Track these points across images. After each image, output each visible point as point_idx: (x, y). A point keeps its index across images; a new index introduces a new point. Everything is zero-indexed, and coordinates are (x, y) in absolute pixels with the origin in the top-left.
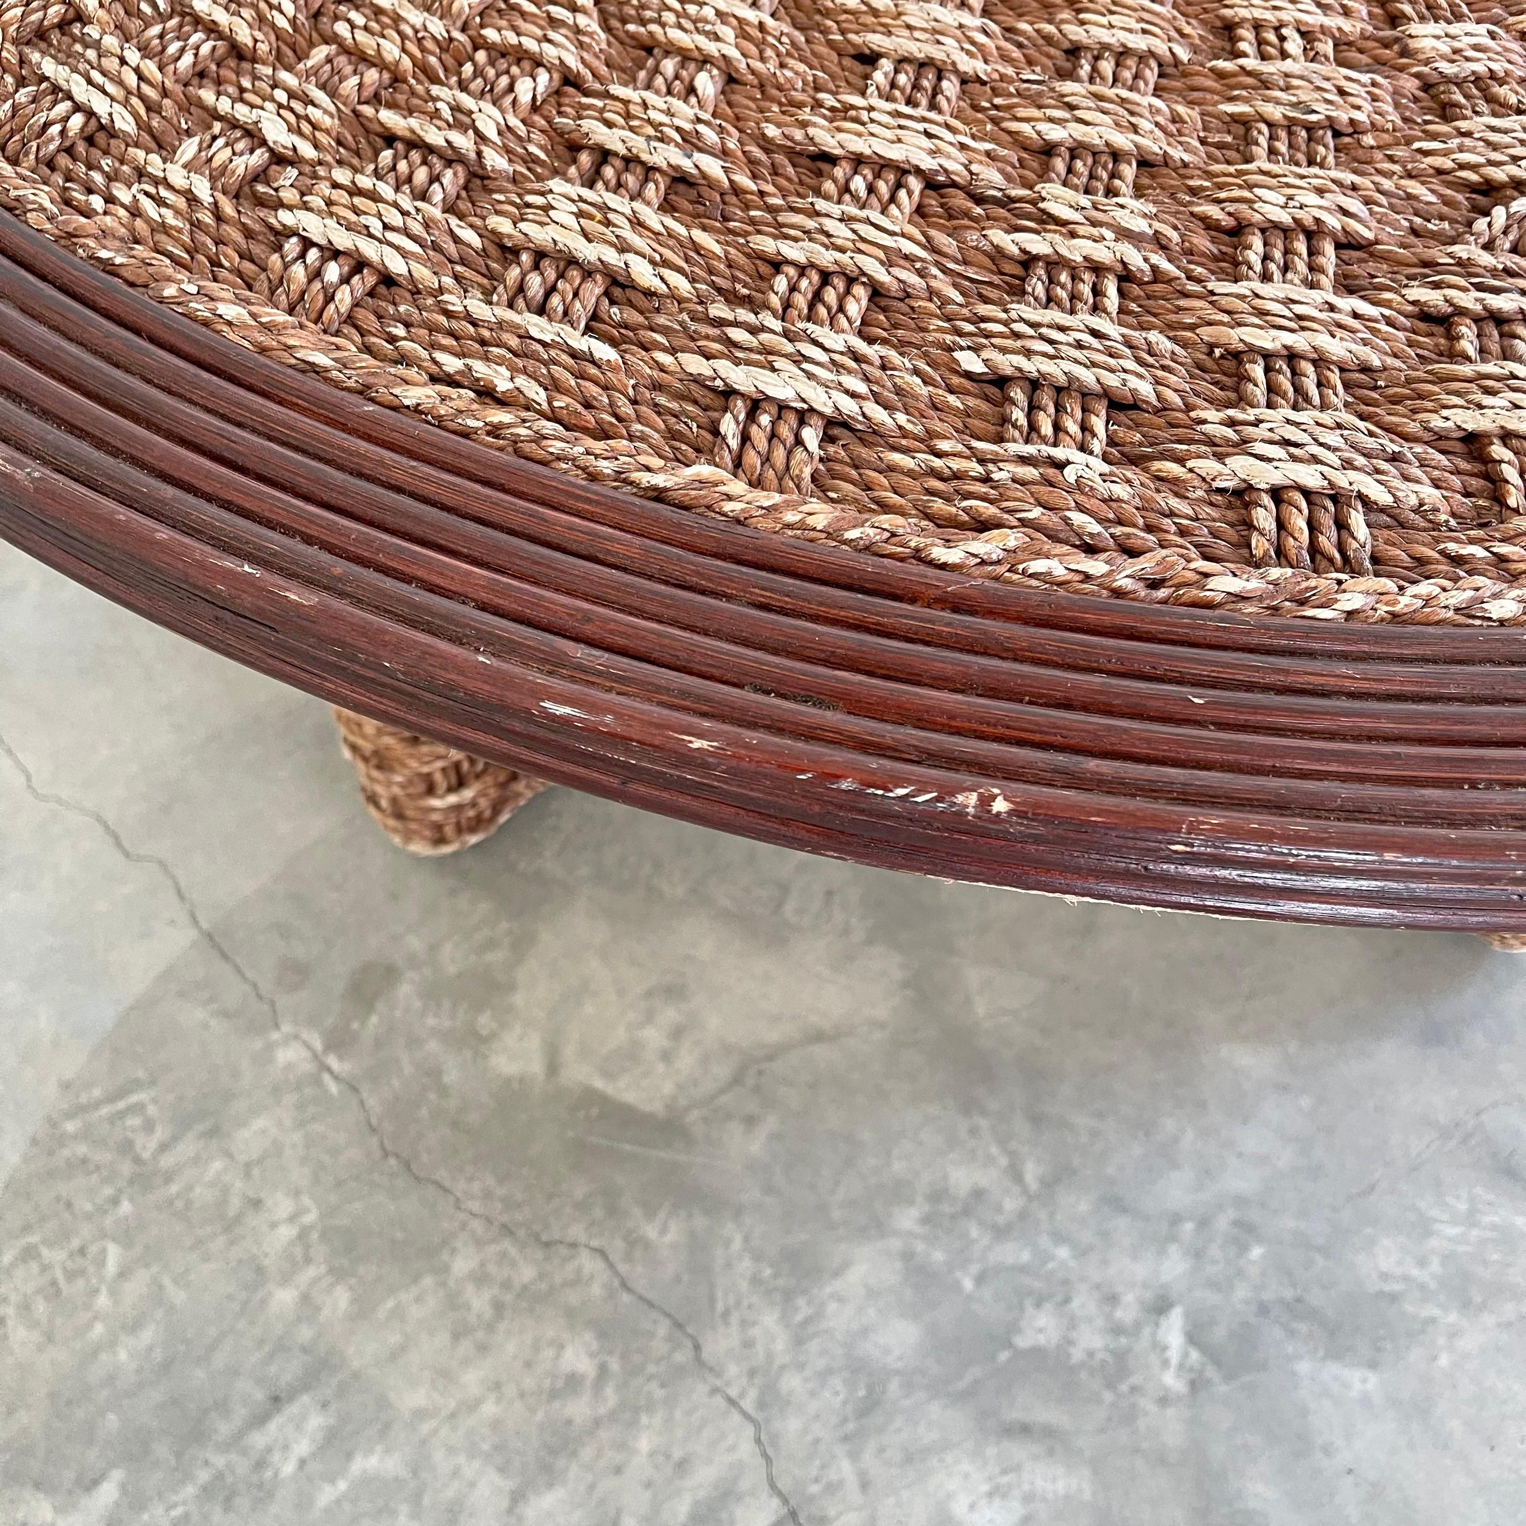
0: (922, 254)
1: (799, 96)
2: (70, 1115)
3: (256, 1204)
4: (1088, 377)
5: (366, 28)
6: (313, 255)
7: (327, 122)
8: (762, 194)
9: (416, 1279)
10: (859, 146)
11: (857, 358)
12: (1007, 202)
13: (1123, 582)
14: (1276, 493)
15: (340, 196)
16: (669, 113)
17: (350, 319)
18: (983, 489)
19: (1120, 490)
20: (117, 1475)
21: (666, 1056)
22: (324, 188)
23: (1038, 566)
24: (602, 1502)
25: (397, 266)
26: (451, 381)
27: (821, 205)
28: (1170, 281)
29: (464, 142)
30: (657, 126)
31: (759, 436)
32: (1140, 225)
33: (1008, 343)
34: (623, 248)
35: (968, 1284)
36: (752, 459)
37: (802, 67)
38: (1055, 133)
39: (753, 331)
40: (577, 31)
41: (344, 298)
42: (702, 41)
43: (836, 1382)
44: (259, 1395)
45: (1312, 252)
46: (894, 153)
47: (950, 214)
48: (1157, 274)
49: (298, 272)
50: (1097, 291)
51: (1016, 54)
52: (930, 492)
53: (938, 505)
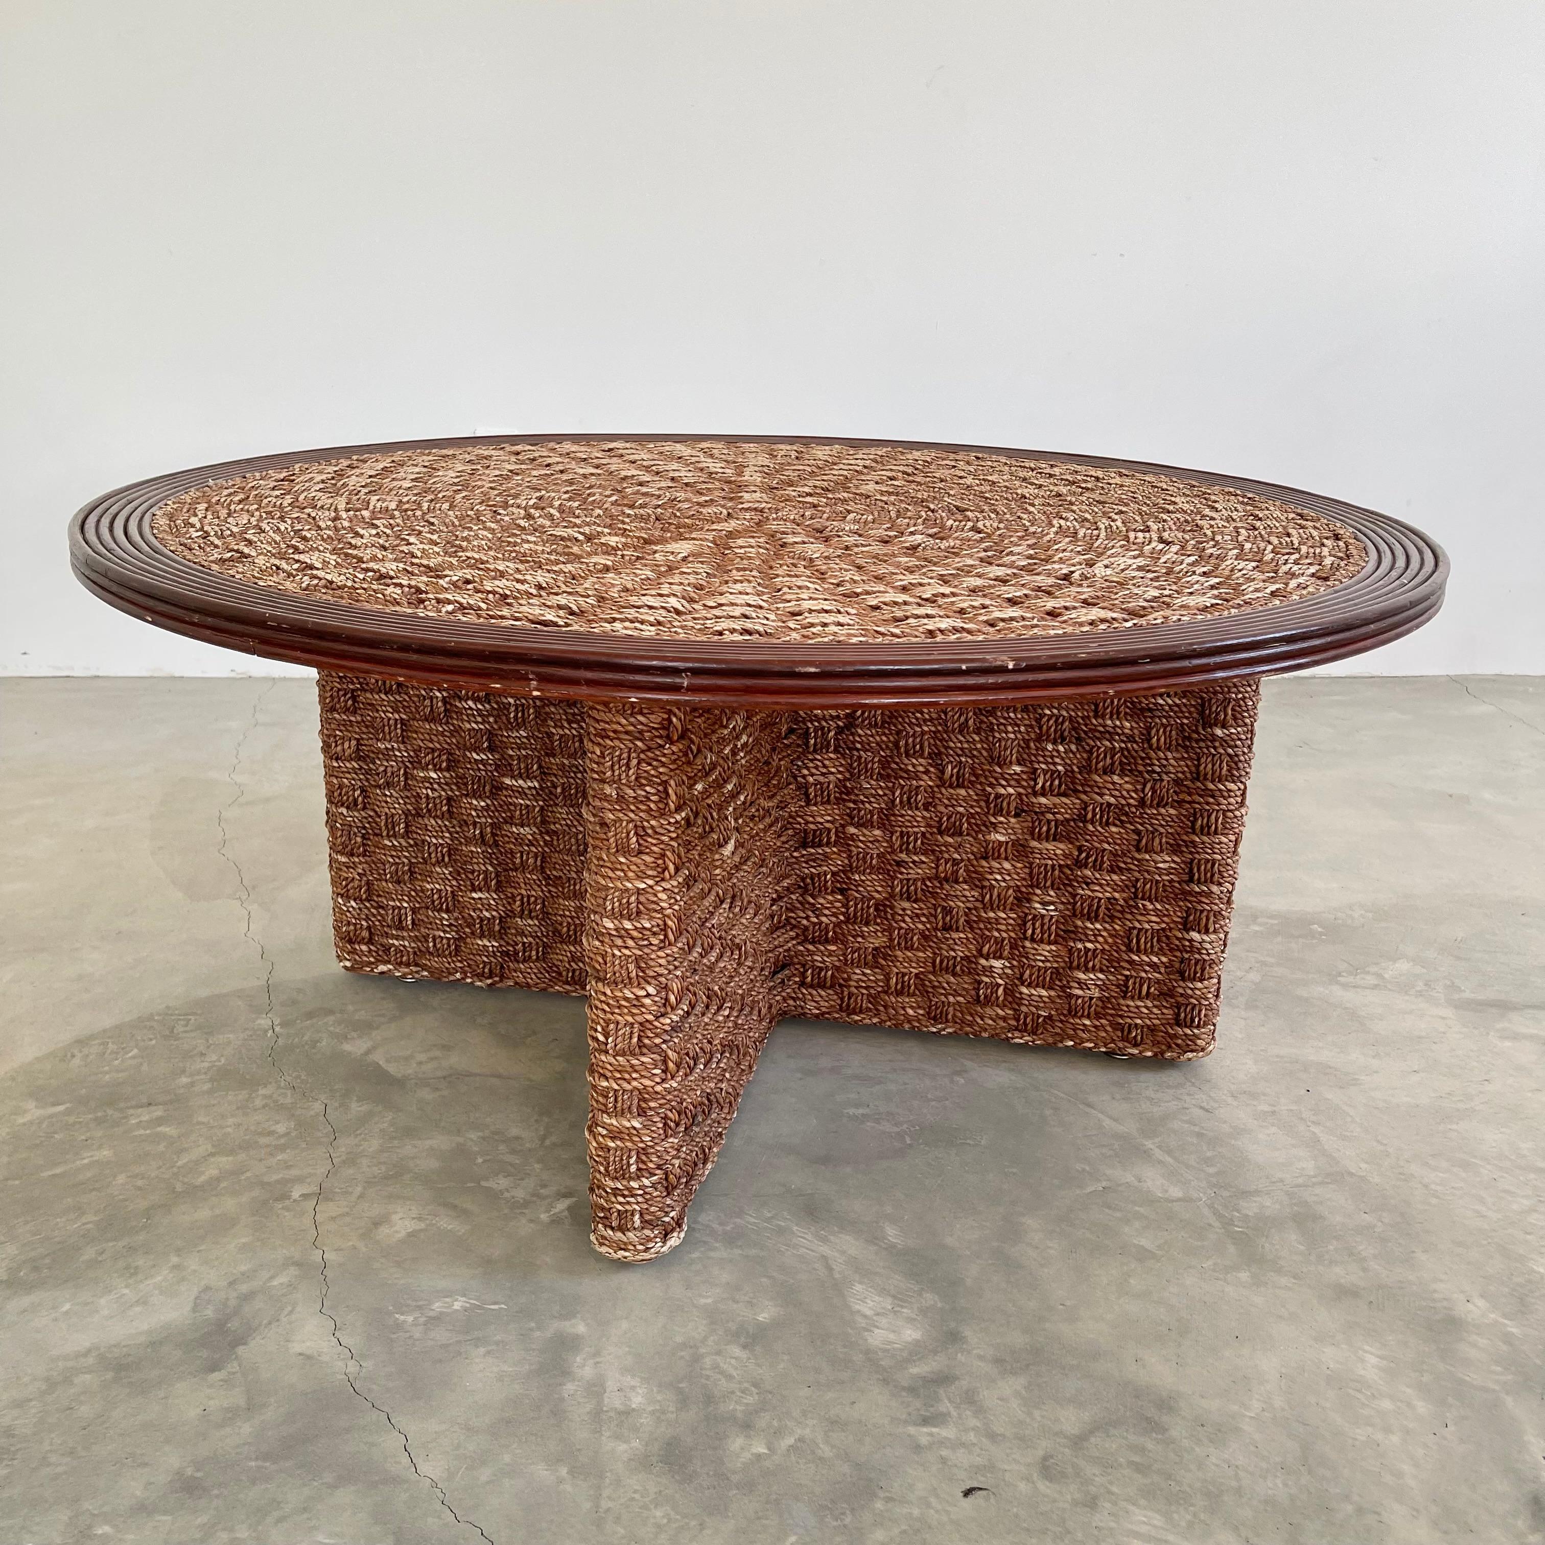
2: (159, 1014)
3: (202, 1054)
9: (241, 1090)
20: (68, 1105)
21: (420, 1063)
24: (243, 1166)
35: (480, 1160)
44: (145, 1101)
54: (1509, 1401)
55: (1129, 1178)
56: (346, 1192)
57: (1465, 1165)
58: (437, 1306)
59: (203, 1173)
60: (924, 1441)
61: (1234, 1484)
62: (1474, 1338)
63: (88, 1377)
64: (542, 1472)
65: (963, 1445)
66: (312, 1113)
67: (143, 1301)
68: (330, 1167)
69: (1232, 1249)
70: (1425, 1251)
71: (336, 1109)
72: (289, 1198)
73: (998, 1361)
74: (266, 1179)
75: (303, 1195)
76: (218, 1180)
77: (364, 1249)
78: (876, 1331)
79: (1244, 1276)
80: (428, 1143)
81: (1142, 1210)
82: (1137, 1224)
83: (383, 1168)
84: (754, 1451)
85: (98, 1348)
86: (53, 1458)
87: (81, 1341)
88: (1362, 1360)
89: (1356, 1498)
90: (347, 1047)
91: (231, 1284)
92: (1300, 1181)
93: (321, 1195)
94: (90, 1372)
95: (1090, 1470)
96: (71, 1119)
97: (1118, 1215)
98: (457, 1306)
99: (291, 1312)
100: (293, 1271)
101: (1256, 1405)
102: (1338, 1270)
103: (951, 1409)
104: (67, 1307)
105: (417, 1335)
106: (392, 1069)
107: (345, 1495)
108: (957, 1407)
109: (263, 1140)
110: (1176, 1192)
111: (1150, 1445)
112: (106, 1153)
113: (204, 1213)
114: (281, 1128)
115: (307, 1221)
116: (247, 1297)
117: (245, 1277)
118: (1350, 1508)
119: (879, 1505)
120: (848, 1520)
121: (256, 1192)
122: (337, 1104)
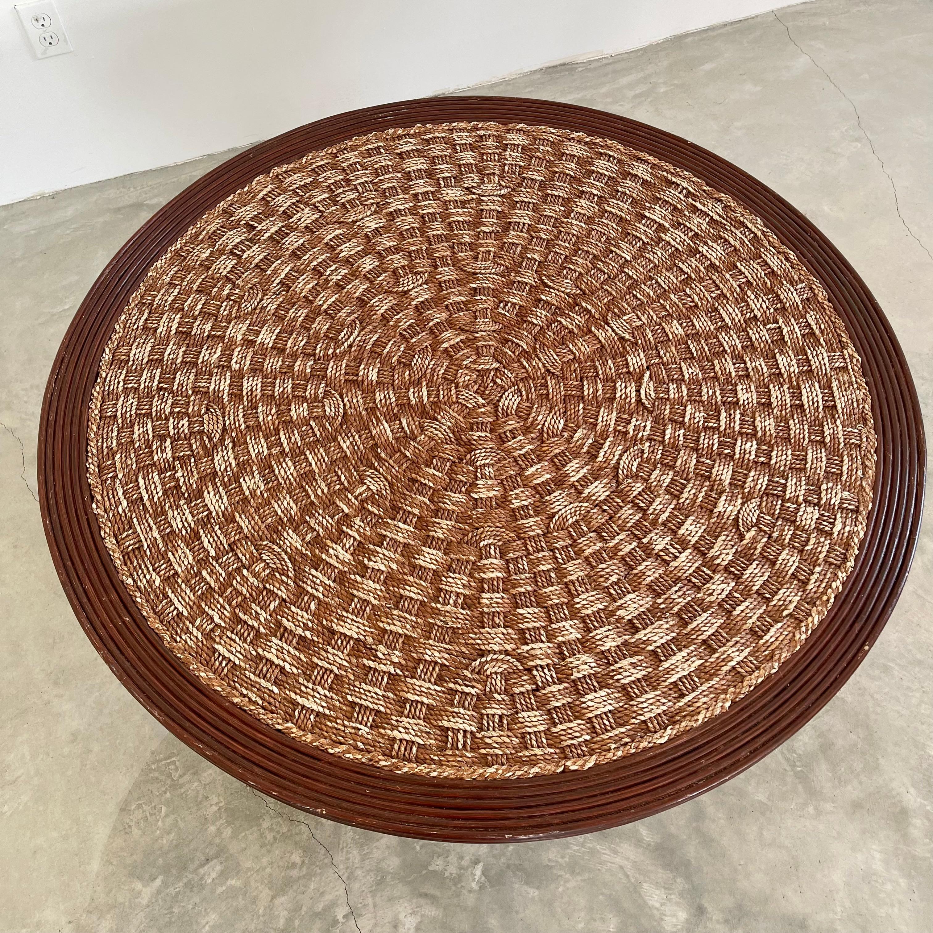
0: (347, 665)
1: (334, 609)
2: (153, 763)
3: (207, 798)
4: (371, 706)
5: (240, 583)
6: (221, 658)
7: (228, 615)
8: (318, 642)
9: (251, 827)
10: (341, 630)
11: (326, 696)
12: (371, 649)
13: (364, 760)
14: (401, 740)
15: (228, 640)
16: (302, 617)
17: (226, 675)
18: (342, 734)
19: (370, 737)
20: (161, 877)
22: (224, 638)
23: (348, 756)
24: (297, 902)
25: (237, 662)
26: (244, 696)
27: (330, 649)
28: (400, 676)
29: (256, 625)
30: (298, 621)
31: (302, 716)
32: (396, 660)
33: (358, 695)
34: (284, 661)
35: (418, 848)
36: (300, 721)
37: (337, 599)
38: (387, 627)
39: (307, 687)
40: (287, 584)
41: (226, 670)
42: (314, 591)
43: (372, 874)
44: (203, 858)
45: (434, 669)
46: (349, 633)
47: (359, 651)
48: (397, 674)
49: (217, 663)
50: (383, 678)
51: (387, 596)
52: (333, 733)
53: (333, 737)
56: (365, 905)
57: (886, 669)
59: (279, 916)
62: (914, 821)
66: (305, 837)
68: (344, 885)
69: (800, 788)
70: (883, 757)
72: (338, 922)
73: (726, 921)
74: (316, 910)
75: (344, 917)
76: (291, 919)
78: (666, 918)
79: (811, 809)
88: (874, 859)
93: (353, 913)
96: (171, 891)
101: (839, 909)
102: (849, 787)
109: (293, 874)
112: (214, 916)
114: (297, 859)
121: (318, 924)
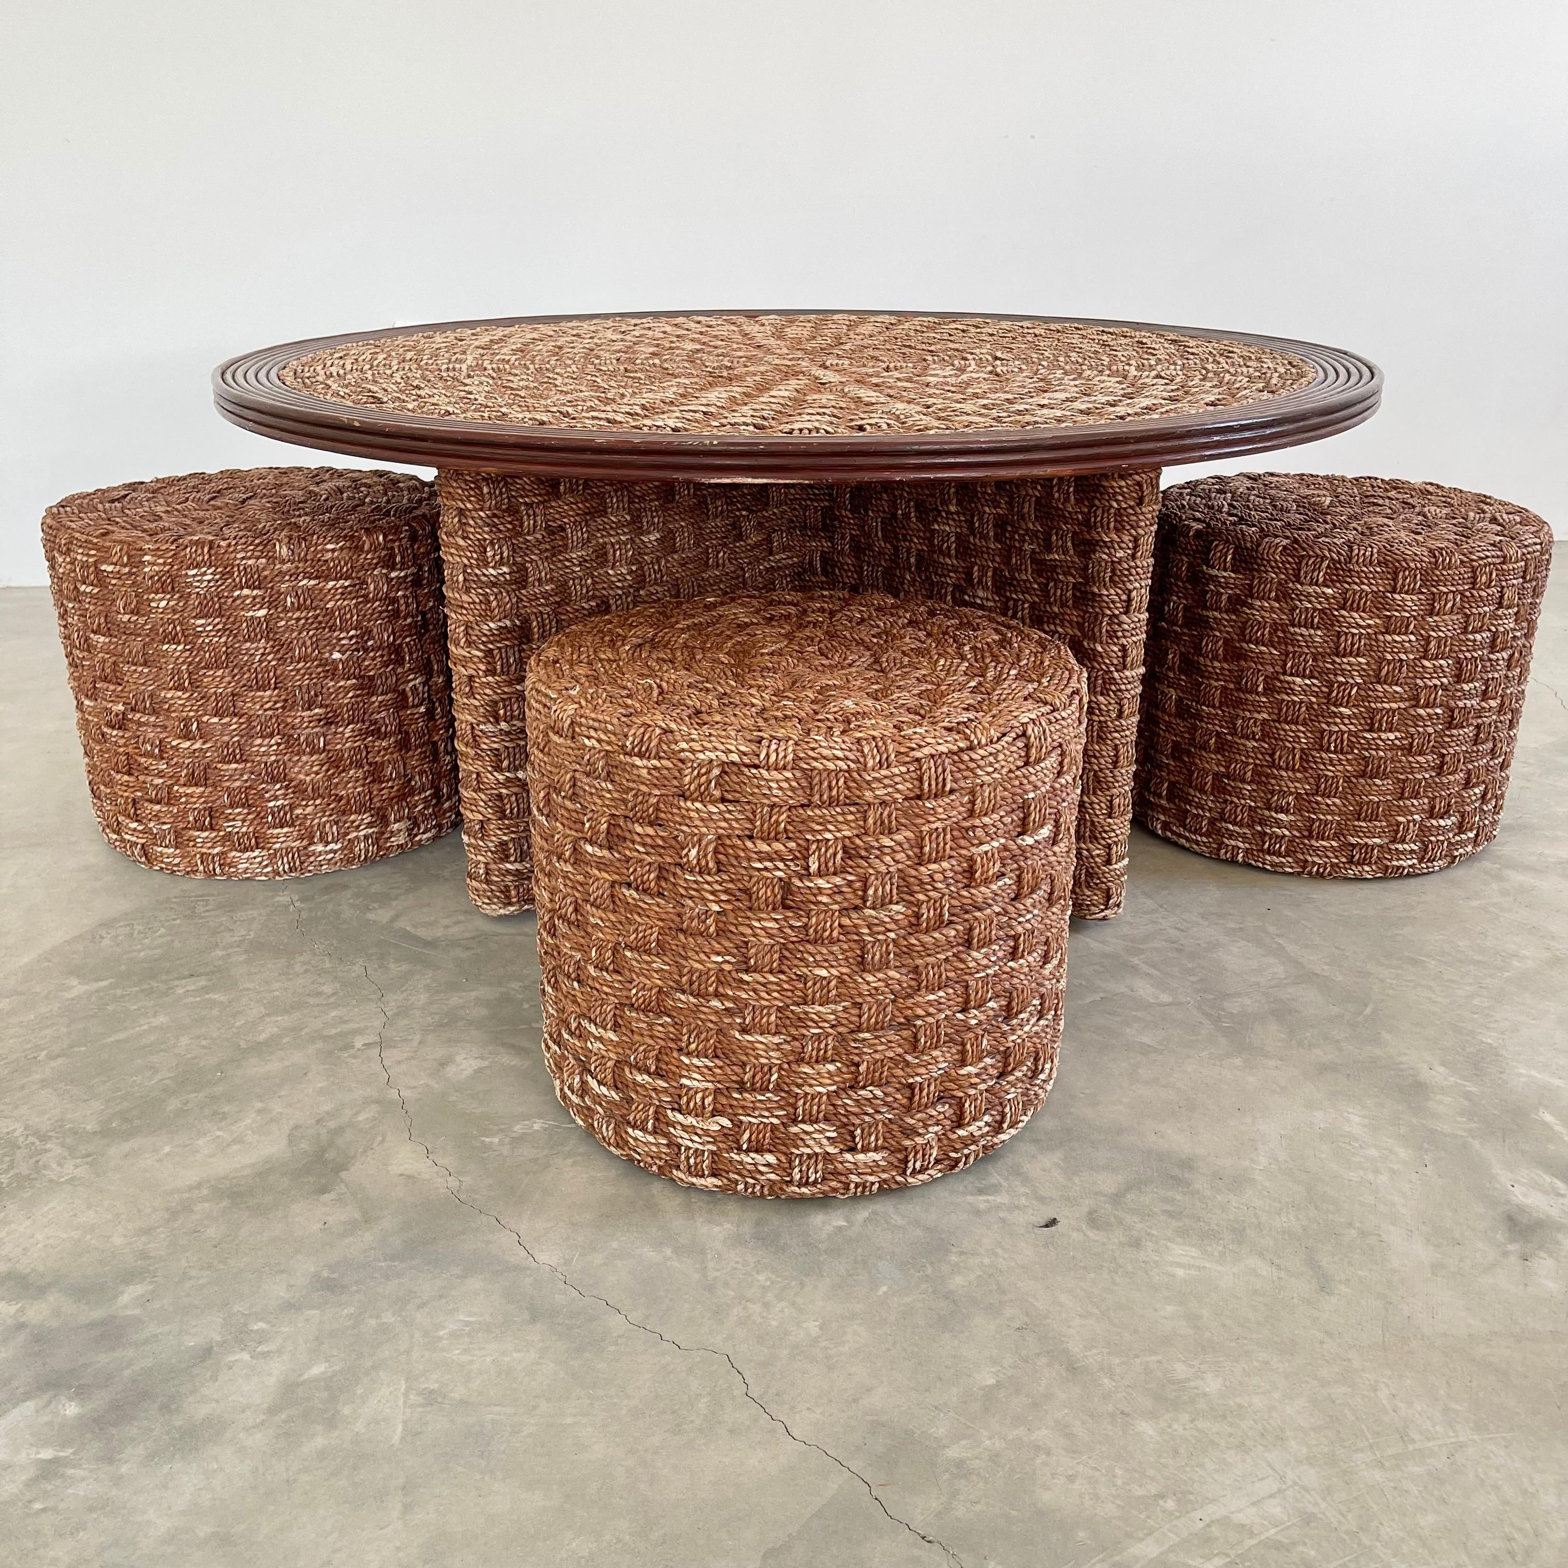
9: (279, 958)
20: (111, 980)
24: (301, 1023)
44: (186, 973)
54: (1476, 1144)
55: (1123, 989)
56: (406, 1040)
57: (1414, 962)
58: (518, 1128)
59: (263, 1031)
60: (982, 1206)
61: (1254, 1220)
62: (1439, 1097)
63: (207, 1205)
64: (649, 1253)
65: (1017, 1207)
66: (354, 975)
67: (239, 1140)
68: (385, 1019)
69: (1223, 1041)
70: (1389, 1032)
71: (376, 970)
72: (353, 1047)
74: (325, 1033)
76: (280, 1037)
77: (436, 1086)
79: (1238, 1061)
80: (474, 994)
81: (1139, 1014)
82: (1136, 1025)
83: (437, 1017)
84: (835, 1224)
85: (209, 1181)
86: (193, 1273)
87: (191, 1176)
88: (1349, 1121)
89: (1358, 1225)
90: (371, 916)
91: (318, 1122)
92: (1273, 983)
93: (382, 1044)
94: (208, 1201)
95: (1129, 1219)
97: (1119, 1019)
98: (536, 1127)
99: (382, 1142)
100: (375, 1108)
101: (1263, 1160)
102: (1317, 1051)
103: (1002, 1181)
104: (167, 1149)
105: (505, 1153)
106: (422, 933)
107: (475, 1283)
108: (1006, 1179)
109: (312, 1001)
110: (1165, 998)
111: (1178, 1197)
112: (162, 1019)
113: (274, 1066)
114: (328, 989)
115: (377, 1067)
116: (340, 1131)
117: (331, 1115)
118: (1354, 1232)
119: (954, 1258)
120: (929, 1271)
121: (320, 1045)
122: (376, 966)
